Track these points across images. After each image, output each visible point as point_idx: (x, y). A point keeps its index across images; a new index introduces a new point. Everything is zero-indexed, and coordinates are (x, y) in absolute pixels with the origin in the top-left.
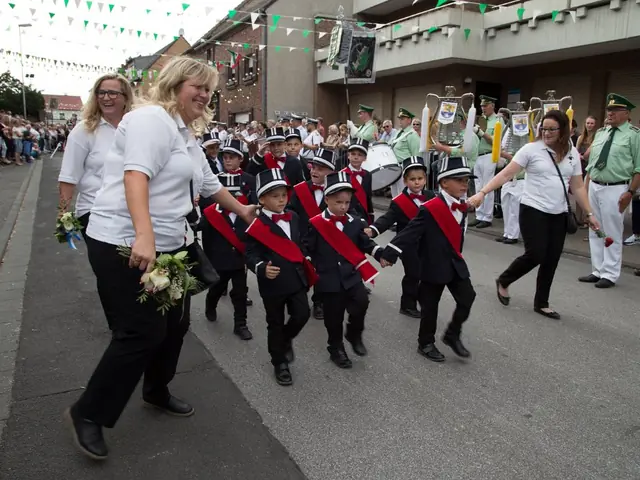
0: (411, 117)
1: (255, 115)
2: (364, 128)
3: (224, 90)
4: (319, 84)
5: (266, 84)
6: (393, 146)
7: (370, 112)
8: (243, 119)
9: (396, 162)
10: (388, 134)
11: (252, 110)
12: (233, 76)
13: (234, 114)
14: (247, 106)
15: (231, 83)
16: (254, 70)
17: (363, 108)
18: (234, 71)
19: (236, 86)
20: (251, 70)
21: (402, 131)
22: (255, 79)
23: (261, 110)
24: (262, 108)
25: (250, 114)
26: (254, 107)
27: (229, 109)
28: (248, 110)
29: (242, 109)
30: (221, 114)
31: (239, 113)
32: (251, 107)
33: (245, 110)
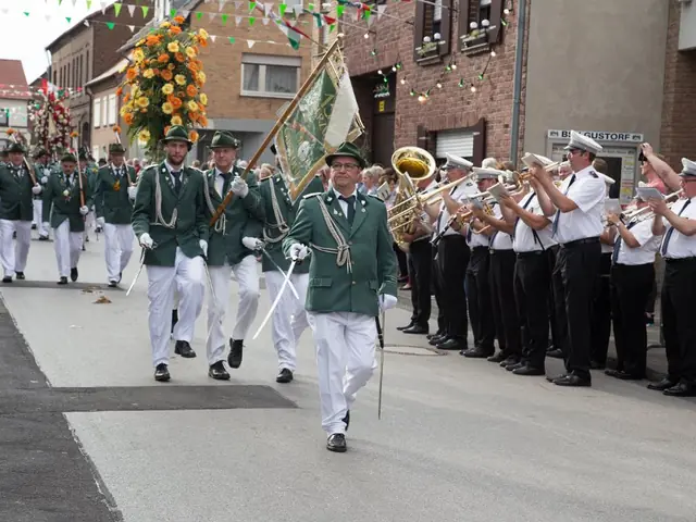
1: (491, 139)
3: (410, 66)
4: (683, 52)
5: (523, 51)
8: (457, 148)
11: (483, 127)
12: (437, 26)
13: (433, 135)
14: (471, 113)
15: (431, 46)
16: (494, 12)
18: (438, 16)
19: (442, 56)
20: (486, 12)
22: (496, 40)
23: (507, 126)
24: (510, 121)
25: (475, 137)
26: (489, 117)
27: (421, 120)
28: (472, 124)
29: (455, 120)
30: (396, 133)
31: (448, 132)
32: (480, 116)
33: (464, 125)
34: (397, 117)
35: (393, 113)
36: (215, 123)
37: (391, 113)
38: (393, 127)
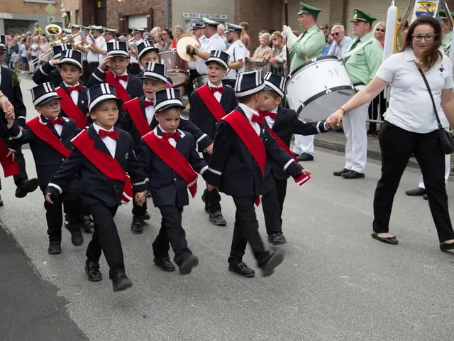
0: (370, 21)
1: (156, 19)
2: (307, 36)
6: (344, 61)
7: (315, 14)
8: (139, 24)
9: (348, 83)
10: (338, 43)
11: (152, 12)
13: (127, 18)
14: (146, 6)
17: (305, 9)
21: (358, 41)
23: (163, 12)
24: (165, 9)
25: (148, 18)
26: (154, 7)
27: (120, 10)
28: (146, 11)
29: (137, 10)
30: (108, 17)
31: (134, 16)
32: (150, 7)
33: (142, 12)
34: (108, 9)
35: (106, 8)
36: (13, 16)
37: (104, 7)
38: (106, 14)
